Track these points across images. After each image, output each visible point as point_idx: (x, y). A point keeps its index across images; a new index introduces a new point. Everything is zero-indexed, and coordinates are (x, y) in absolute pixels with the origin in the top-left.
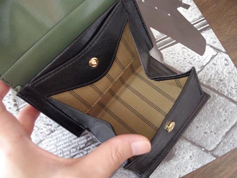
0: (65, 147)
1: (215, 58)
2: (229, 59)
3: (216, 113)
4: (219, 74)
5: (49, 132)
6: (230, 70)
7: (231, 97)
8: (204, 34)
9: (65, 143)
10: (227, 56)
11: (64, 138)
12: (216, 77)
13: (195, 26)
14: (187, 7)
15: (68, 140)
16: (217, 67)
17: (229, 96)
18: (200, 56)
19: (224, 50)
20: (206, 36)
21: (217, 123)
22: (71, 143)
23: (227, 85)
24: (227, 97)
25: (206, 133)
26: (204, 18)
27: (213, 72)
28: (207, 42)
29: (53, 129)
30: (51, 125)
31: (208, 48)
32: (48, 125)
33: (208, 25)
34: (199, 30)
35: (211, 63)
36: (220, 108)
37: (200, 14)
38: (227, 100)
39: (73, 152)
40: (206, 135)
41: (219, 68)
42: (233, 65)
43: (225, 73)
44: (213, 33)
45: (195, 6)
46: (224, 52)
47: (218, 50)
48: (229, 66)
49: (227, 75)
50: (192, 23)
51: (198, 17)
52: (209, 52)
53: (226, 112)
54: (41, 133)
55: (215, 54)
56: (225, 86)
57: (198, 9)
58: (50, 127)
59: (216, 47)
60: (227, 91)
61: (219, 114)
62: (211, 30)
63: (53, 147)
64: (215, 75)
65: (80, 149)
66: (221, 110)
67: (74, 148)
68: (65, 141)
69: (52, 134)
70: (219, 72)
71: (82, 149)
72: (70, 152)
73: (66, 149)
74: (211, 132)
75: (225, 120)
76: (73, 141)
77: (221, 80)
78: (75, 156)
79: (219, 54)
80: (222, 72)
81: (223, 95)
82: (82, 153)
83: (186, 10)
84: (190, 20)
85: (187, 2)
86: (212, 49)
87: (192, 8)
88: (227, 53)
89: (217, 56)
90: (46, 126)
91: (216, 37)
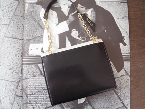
0: (37, 86)
1: (123, 76)
2: (130, 80)
3: (110, 101)
4: (121, 85)
5: (33, 76)
6: (127, 85)
7: (120, 97)
8: (125, 63)
9: (38, 84)
10: (129, 78)
11: (39, 81)
12: (119, 85)
13: (123, 56)
14: (125, 44)
15: (40, 83)
16: (122, 81)
17: (120, 96)
18: (117, 72)
19: (129, 74)
20: (125, 64)
21: (108, 105)
22: (41, 85)
23: (122, 91)
24: (118, 96)
25: (101, 107)
26: (129, 54)
27: (119, 82)
28: (124, 67)
29: (35, 75)
30: (35, 73)
31: (123, 70)
32: (34, 72)
33: (129, 59)
34: (124, 59)
35: (120, 78)
36: (113, 99)
37: (129, 51)
38: (118, 98)
39: (40, 89)
40: (100, 108)
41: (123, 82)
42: (130, 83)
43: (124, 85)
44: (129, 64)
45: (129, 46)
46: (129, 76)
47: (127, 73)
48: (127, 83)
49: (124, 87)
50: (122, 55)
51: (127, 52)
52: (123, 72)
53: (114, 102)
54: (29, 75)
55: (124, 75)
56: (121, 91)
57: (129, 48)
58: (34, 73)
59: (127, 71)
60: (120, 94)
61: (111, 102)
62: (129, 62)
63: (32, 83)
64: (119, 84)
65: (44, 89)
66: (113, 100)
67: (41, 88)
68: (39, 83)
69: (34, 77)
70: (122, 84)
71: (45, 90)
72: (39, 89)
73: (38, 87)
74: (104, 108)
75: (112, 105)
76: (42, 85)
77: (120, 88)
78: (40, 91)
79: (126, 75)
80: (123, 84)
81: (117, 95)
82: (44, 91)
83: (123, 46)
84: (122, 52)
85: (126, 42)
86: (124, 72)
87: (127, 46)
88: (130, 76)
89: (125, 76)
90: (32, 72)
91: (130, 66)
